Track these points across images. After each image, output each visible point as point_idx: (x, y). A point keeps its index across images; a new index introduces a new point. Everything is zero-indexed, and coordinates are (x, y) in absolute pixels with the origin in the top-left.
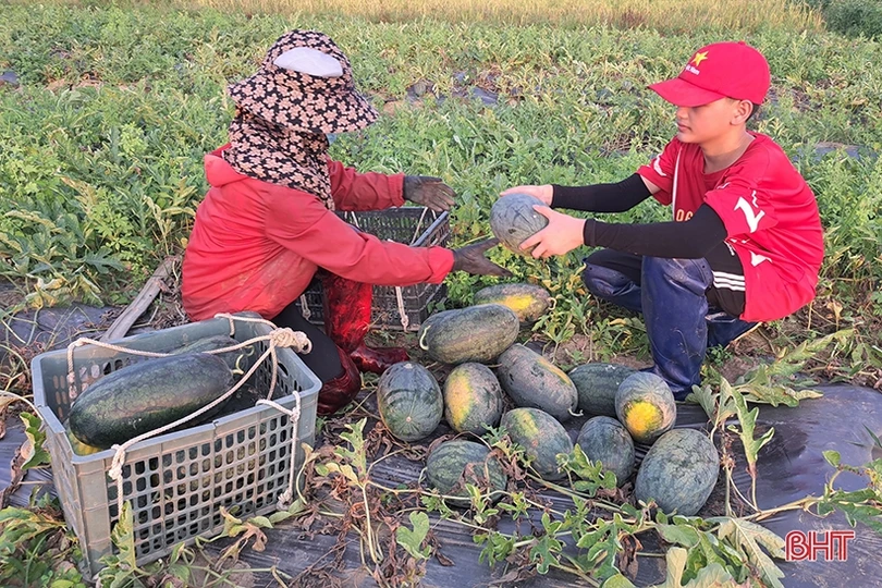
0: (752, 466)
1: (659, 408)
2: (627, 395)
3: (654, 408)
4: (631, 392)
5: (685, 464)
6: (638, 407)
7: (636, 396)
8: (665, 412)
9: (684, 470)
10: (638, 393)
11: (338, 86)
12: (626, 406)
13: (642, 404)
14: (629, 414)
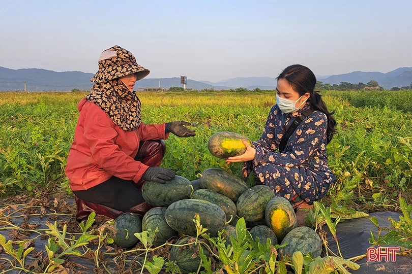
0: (335, 236)
1: (286, 212)
2: (270, 207)
3: (284, 212)
4: (272, 205)
5: (302, 238)
6: (276, 212)
7: (274, 206)
8: (290, 215)
9: (302, 240)
10: (275, 204)
11: (117, 61)
12: (270, 214)
13: (278, 210)
14: (272, 219)
